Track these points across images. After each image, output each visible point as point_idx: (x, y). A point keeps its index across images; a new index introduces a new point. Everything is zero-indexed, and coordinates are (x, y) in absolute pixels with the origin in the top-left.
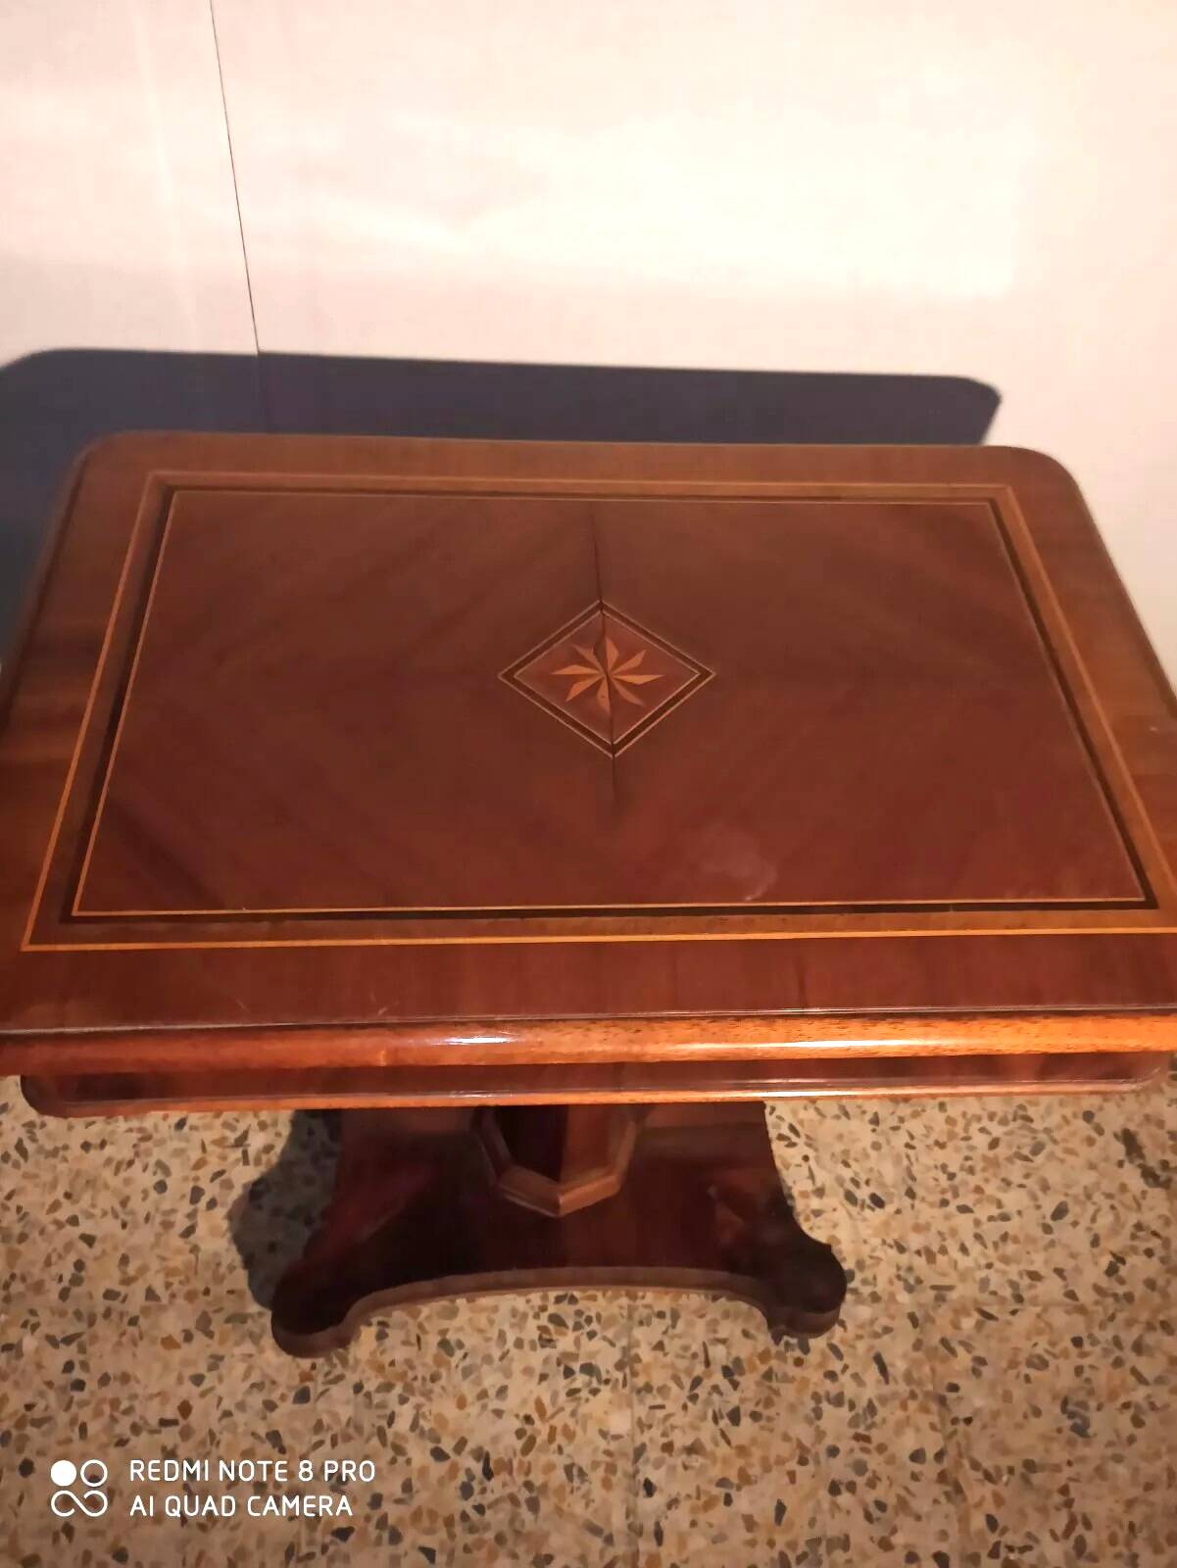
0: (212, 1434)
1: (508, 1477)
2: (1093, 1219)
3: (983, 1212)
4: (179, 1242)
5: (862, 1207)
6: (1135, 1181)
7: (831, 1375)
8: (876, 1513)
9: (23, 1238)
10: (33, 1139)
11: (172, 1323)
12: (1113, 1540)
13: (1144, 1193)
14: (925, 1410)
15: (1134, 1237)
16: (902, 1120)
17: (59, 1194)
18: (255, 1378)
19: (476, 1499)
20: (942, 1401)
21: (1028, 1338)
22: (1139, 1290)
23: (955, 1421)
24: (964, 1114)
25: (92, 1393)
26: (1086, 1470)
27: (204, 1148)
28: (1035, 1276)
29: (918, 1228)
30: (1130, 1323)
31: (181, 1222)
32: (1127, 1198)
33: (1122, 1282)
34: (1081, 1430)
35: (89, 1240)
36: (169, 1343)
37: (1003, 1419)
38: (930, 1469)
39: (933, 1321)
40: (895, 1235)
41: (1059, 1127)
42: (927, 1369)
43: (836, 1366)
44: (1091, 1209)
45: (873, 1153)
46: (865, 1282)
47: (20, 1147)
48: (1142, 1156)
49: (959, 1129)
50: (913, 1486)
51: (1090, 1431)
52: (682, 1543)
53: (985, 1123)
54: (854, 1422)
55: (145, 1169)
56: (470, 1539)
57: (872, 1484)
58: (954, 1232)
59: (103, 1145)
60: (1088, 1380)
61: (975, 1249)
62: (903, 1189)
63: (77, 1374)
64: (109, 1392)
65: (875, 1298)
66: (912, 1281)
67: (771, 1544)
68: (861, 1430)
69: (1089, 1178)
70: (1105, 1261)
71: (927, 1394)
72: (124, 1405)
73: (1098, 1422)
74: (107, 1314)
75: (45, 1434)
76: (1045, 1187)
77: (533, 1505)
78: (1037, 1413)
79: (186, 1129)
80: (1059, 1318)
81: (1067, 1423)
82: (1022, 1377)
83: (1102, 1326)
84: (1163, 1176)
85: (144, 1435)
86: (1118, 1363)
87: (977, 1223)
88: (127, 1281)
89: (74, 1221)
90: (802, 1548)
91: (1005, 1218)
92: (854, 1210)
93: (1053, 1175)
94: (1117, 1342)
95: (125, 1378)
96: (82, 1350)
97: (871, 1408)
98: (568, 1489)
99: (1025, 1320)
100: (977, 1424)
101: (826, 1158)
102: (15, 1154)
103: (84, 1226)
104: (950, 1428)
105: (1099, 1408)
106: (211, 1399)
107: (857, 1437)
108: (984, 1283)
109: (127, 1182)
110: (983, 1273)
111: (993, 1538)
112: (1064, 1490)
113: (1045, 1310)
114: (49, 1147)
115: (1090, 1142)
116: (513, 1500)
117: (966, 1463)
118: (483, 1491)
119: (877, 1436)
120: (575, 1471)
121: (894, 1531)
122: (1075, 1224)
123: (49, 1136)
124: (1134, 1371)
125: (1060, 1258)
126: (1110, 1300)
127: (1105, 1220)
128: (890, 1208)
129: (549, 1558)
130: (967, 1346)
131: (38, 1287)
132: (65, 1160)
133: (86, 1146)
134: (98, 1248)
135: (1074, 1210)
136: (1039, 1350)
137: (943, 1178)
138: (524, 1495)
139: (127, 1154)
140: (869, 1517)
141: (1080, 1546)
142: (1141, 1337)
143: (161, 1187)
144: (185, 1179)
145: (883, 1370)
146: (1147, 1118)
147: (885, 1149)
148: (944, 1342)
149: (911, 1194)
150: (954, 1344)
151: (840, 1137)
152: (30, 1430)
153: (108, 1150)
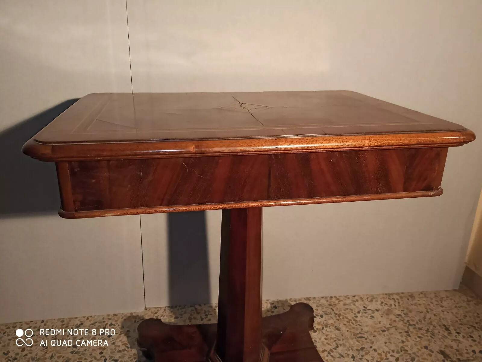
16: (362, 356)
24: (384, 352)
41: (418, 352)
48: (450, 358)
53: (392, 353)
115: (431, 355)
146: (446, 346)
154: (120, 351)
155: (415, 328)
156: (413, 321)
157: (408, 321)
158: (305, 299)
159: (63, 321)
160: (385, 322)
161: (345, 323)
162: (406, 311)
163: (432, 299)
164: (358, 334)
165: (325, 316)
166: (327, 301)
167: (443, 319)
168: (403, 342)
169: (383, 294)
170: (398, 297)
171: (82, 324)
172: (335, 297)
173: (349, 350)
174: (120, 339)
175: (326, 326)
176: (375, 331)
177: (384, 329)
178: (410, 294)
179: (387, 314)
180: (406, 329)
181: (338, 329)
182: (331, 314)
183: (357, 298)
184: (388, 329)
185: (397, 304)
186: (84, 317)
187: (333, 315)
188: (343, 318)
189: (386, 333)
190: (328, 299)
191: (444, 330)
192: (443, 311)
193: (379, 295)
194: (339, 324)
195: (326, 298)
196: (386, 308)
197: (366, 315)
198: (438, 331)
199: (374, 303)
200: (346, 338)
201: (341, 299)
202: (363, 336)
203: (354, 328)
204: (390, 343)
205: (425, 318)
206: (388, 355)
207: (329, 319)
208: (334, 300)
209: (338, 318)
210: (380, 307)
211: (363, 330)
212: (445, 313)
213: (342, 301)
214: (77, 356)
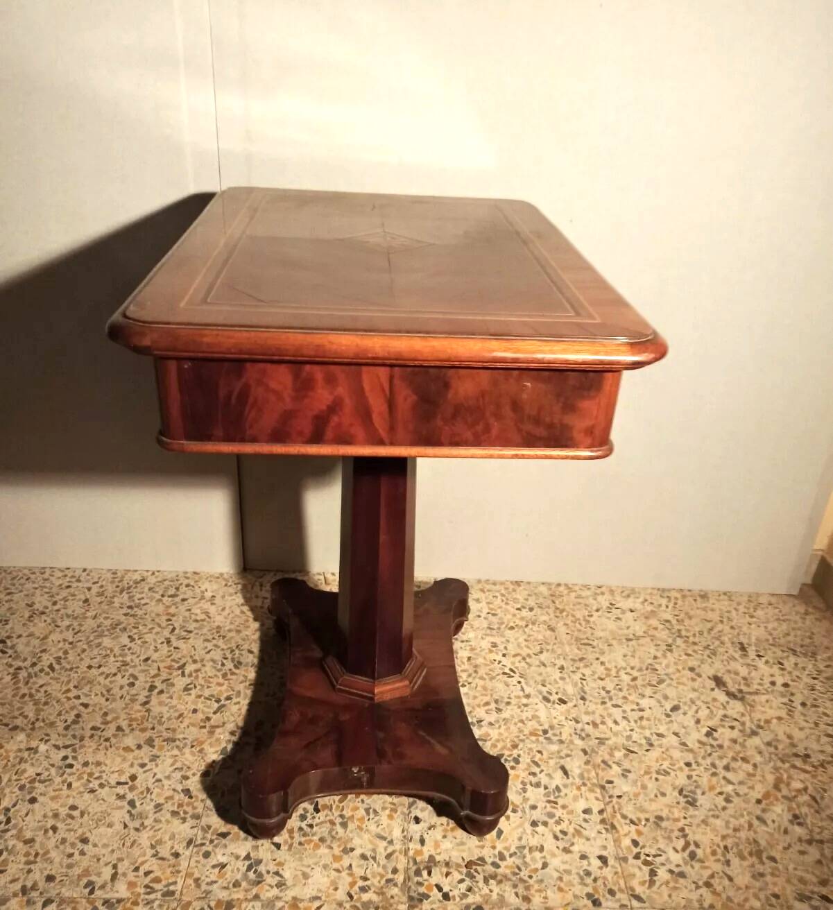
0: (148, 790)
1: (329, 813)
2: (697, 712)
3: (627, 708)
4: (140, 708)
5: (554, 703)
6: (723, 698)
7: (534, 774)
8: (561, 836)
9: (46, 703)
10: (59, 663)
11: (130, 741)
12: (714, 853)
13: (728, 702)
14: (591, 791)
15: (722, 720)
17: (71, 686)
18: (178, 765)
19: (309, 821)
20: (603, 788)
21: (657, 761)
22: (726, 744)
23: (611, 797)
24: (616, 667)
25: (78, 770)
26: (697, 821)
27: (159, 669)
28: (660, 735)
29: (587, 713)
30: (721, 758)
31: (142, 699)
32: (718, 704)
33: (715, 739)
34: (692, 803)
35: (86, 706)
36: (127, 749)
37: (641, 797)
38: (595, 817)
39: (597, 753)
40: (574, 716)
41: (674, 674)
42: (593, 774)
43: (537, 770)
44: (694, 708)
45: (560, 682)
46: (555, 735)
47: (51, 667)
48: (727, 687)
49: (613, 673)
50: (584, 825)
51: (698, 804)
52: (437, 845)
53: (629, 670)
54: (547, 795)
55: (123, 677)
56: (303, 839)
57: (558, 822)
58: (610, 715)
59: (100, 667)
60: (695, 781)
61: (623, 723)
62: (579, 697)
63: (70, 761)
64: (88, 770)
65: (561, 742)
66: (583, 735)
67: (494, 847)
68: (552, 798)
69: (693, 695)
70: (705, 730)
71: (594, 785)
72: (97, 775)
73: (701, 800)
74: (92, 736)
75: (46, 787)
76: (666, 697)
77: (344, 825)
78: (663, 794)
79: (150, 662)
80: (676, 754)
81: (682, 800)
82: (653, 778)
83: (704, 758)
84: (739, 695)
85: (107, 789)
86: (714, 774)
87: (624, 712)
88: (106, 723)
89: (78, 697)
90: (513, 849)
91: (642, 710)
92: (549, 705)
93: (671, 693)
94: (714, 765)
95: (98, 764)
96: (74, 751)
97: (558, 789)
98: (366, 818)
99: (655, 753)
100: (625, 798)
101: (532, 682)
102: (47, 670)
103: (84, 700)
104: (607, 799)
105: (703, 793)
106: (150, 774)
107: (549, 802)
108: (629, 738)
109: (111, 682)
110: (629, 733)
111: (636, 850)
112: (682, 830)
113: (667, 750)
114: (68, 667)
115: (693, 680)
116: (332, 823)
117: (618, 816)
118: (314, 818)
119: (561, 802)
120: (371, 811)
121: (573, 844)
122: (685, 714)
123: (69, 663)
124: (724, 778)
125: (675, 727)
126: (708, 747)
127: (703, 713)
128: (570, 704)
129: (352, 850)
130: (618, 764)
131: (52, 724)
132: (77, 672)
133: (90, 667)
134: (90, 709)
135: (684, 708)
136: (664, 767)
137: (603, 693)
138: (339, 820)
139: (114, 670)
140: (556, 838)
141: (693, 856)
142: (729, 764)
143: (132, 685)
144: (146, 682)
145: (566, 773)
146: (729, 671)
147: (568, 680)
148: (604, 762)
149: (583, 698)
150: (610, 763)
151: (541, 674)
152: (37, 784)
153: (102, 669)
154: (196, 621)
155: (685, 642)
156: (687, 631)
157: (679, 631)
158: (512, 582)
159: (115, 573)
160: (639, 628)
161: (569, 622)
162: (682, 616)
163: (739, 604)
164: (583, 639)
165: (536, 610)
166: (550, 589)
167: (745, 634)
168: (655, 658)
169: (653, 589)
170: (678, 596)
171: (143, 580)
172: (566, 585)
173: (559, 658)
174: (199, 605)
175: (533, 623)
176: (614, 639)
177: (631, 636)
178: (702, 593)
179: (647, 618)
180: (670, 641)
181: (552, 630)
182: (549, 607)
183: (603, 589)
184: (638, 638)
185: (671, 605)
186: (147, 571)
187: (551, 611)
188: (567, 616)
189: (634, 643)
190: (553, 587)
191: (737, 649)
192: (750, 624)
193: (645, 589)
194: (558, 622)
195: (550, 584)
196: (649, 608)
197: (609, 615)
198: (725, 650)
199: (631, 600)
200: (562, 643)
201: (576, 588)
202: (591, 642)
203: (580, 631)
204: (633, 656)
205: (711, 629)
206: (622, 673)
207: (542, 614)
208: (561, 589)
209: (558, 614)
210: (638, 606)
211: (595, 636)
212: (753, 626)
213: (575, 591)
214: (132, 620)
